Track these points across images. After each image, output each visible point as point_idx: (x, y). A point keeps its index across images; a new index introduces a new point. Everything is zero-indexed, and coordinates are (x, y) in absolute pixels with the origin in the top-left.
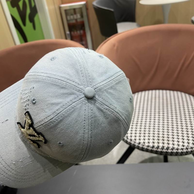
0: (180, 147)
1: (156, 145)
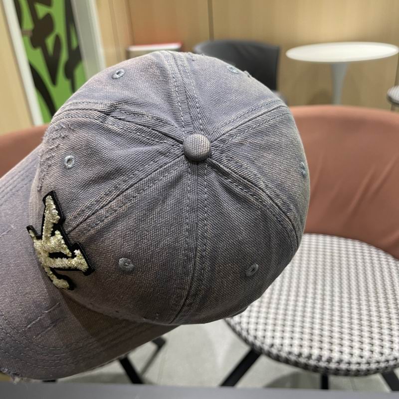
0: (355, 359)
1: (306, 351)
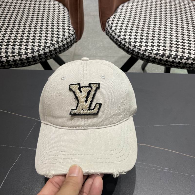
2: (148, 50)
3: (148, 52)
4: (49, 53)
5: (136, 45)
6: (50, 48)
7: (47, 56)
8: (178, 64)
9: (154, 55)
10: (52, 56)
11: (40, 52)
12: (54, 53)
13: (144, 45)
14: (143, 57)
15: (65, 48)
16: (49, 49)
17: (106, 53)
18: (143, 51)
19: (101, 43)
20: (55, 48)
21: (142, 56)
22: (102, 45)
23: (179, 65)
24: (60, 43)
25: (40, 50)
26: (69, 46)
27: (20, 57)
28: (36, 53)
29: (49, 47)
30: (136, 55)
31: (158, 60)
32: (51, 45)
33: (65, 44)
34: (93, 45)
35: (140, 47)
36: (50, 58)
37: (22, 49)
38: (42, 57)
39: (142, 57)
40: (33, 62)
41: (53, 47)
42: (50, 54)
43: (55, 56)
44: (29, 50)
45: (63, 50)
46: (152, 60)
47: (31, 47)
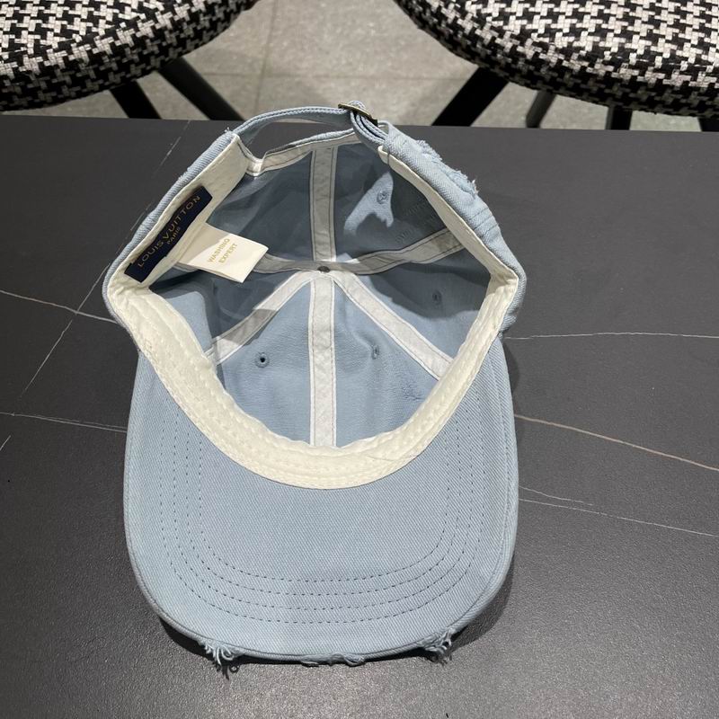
2: (534, 36)
3: (535, 44)
4: (132, 49)
5: (484, 11)
6: (137, 30)
7: (125, 61)
8: (653, 94)
9: (556, 55)
10: (148, 64)
11: (97, 43)
12: (156, 49)
13: (520, 14)
14: (513, 66)
15: (199, 28)
16: (132, 31)
17: (389, 64)
18: (512, 36)
19: (371, 25)
20: (158, 27)
21: (510, 60)
22: (373, 32)
23: (657, 99)
24: (177, 9)
25: (98, 37)
26: (219, 19)
27: (15, 65)
28: (81, 48)
29: (132, 24)
30: (487, 59)
31: (572, 76)
32: (143, 16)
33: (200, 11)
34: (339, 30)
35: (501, 23)
36: (139, 72)
37: (24, 33)
38: (108, 66)
39: (507, 64)
40: (69, 87)
41: (151, 23)
42: (140, 54)
43: (162, 62)
44: (50, 34)
45: (192, 39)
46: (548, 78)
47: (58, 23)
